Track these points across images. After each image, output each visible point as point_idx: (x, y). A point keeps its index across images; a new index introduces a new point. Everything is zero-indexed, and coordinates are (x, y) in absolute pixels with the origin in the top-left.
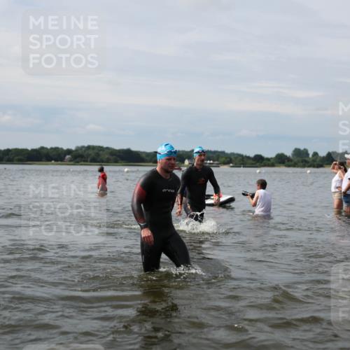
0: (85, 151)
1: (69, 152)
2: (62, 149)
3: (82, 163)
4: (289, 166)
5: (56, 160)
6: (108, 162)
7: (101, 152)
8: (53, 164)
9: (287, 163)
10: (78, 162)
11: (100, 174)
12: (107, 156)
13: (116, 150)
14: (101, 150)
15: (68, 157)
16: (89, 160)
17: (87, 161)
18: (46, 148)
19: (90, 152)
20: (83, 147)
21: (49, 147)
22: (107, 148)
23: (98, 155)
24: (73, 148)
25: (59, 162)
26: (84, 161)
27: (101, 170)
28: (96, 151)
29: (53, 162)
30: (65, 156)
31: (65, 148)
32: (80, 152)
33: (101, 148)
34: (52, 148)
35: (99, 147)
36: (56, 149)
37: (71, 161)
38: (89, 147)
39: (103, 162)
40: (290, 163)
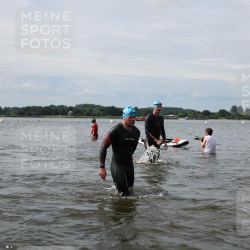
0: (82, 108)
1: (71, 108)
2: (66, 106)
3: (80, 116)
4: (229, 119)
5: (62, 115)
6: (99, 115)
7: (94, 109)
8: (59, 117)
9: (227, 116)
10: (77, 116)
11: (93, 124)
12: (98, 112)
13: (104, 107)
14: (93, 107)
15: (70, 112)
16: (85, 114)
17: (83, 115)
18: (55, 106)
19: (86, 108)
20: (81, 105)
21: (57, 105)
22: (98, 106)
23: (91, 110)
24: (74, 106)
25: (64, 116)
26: (81, 115)
27: (94, 122)
28: (90, 108)
29: (60, 116)
30: (68, 112)
31: (68, 106)
32: (79, 109)
33: (93, 106)
34: (59, 106)
35: (92, 105)
36: (62, 107)
37: (72, 115)
38: (85, 105)
39: (95, 115)
40: (229, 116)
